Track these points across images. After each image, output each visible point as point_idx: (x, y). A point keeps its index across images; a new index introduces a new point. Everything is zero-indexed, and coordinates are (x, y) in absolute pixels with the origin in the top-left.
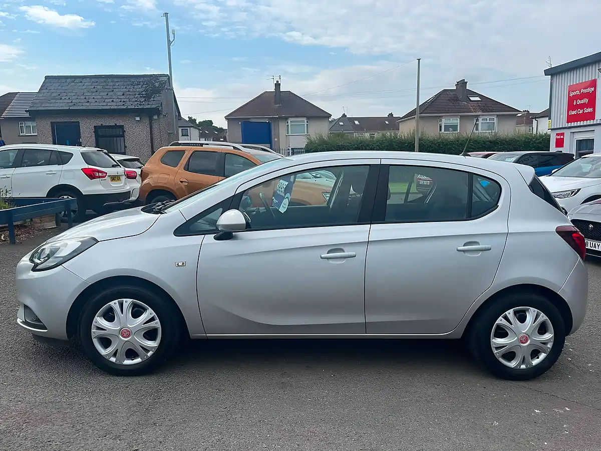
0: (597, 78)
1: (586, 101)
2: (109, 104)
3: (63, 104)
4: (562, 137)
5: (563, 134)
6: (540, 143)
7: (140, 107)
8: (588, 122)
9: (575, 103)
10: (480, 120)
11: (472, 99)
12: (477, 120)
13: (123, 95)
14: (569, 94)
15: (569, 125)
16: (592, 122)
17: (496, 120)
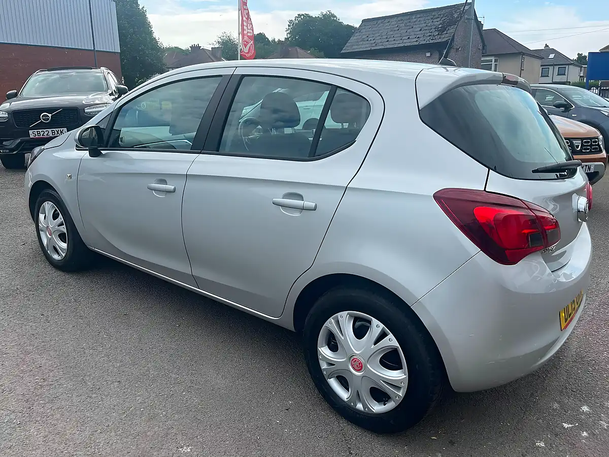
2: (405, 41)
3: (368, 46)
7: (431, 42)
13: (421, 30)
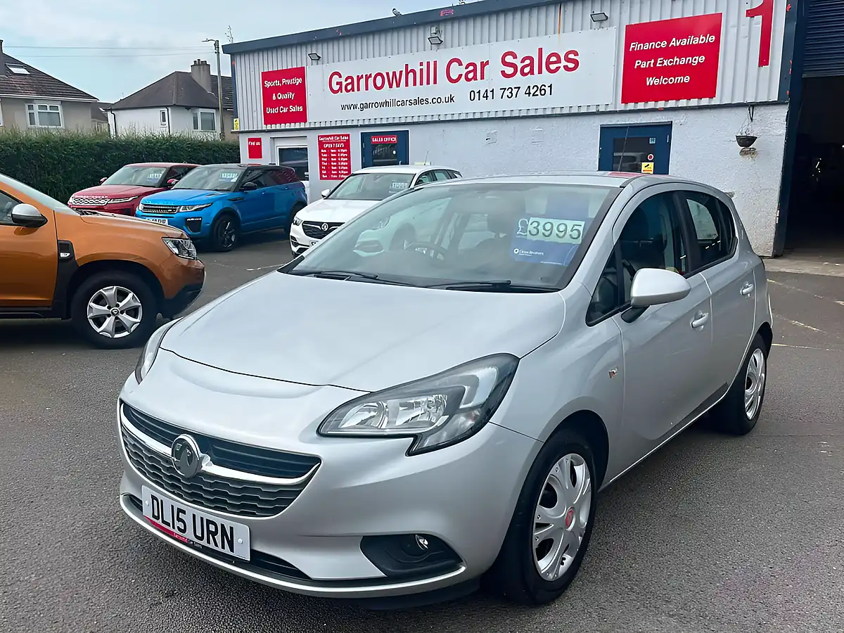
0: (304, 65)
1: (291, 95)
4: (258, 144)
5: (259, 140)
6: (167, 149)
8: (297, 126)
9: (274, 98)
10: (36, 106)
11: (15, 70)
12: (31, 107)
14: (263, 84)
15: (269, 127)
16: (303, 125)
17: (60, 110)
